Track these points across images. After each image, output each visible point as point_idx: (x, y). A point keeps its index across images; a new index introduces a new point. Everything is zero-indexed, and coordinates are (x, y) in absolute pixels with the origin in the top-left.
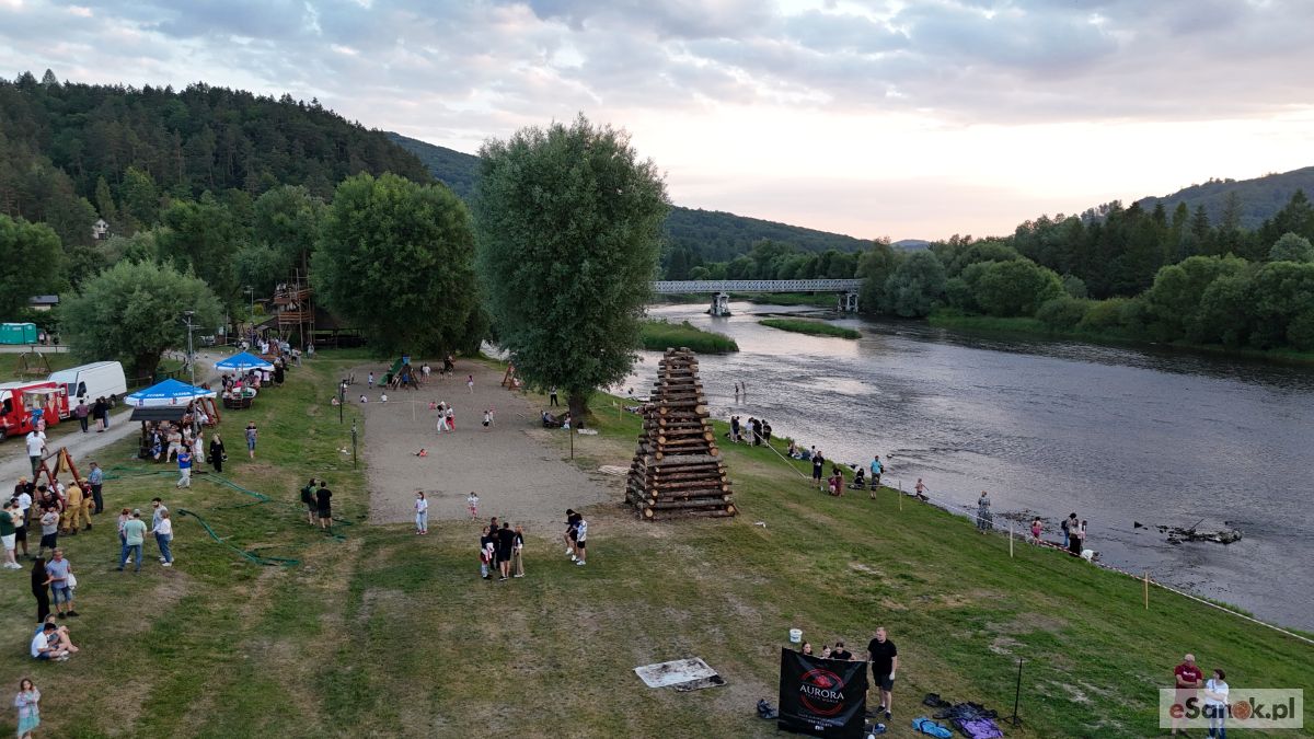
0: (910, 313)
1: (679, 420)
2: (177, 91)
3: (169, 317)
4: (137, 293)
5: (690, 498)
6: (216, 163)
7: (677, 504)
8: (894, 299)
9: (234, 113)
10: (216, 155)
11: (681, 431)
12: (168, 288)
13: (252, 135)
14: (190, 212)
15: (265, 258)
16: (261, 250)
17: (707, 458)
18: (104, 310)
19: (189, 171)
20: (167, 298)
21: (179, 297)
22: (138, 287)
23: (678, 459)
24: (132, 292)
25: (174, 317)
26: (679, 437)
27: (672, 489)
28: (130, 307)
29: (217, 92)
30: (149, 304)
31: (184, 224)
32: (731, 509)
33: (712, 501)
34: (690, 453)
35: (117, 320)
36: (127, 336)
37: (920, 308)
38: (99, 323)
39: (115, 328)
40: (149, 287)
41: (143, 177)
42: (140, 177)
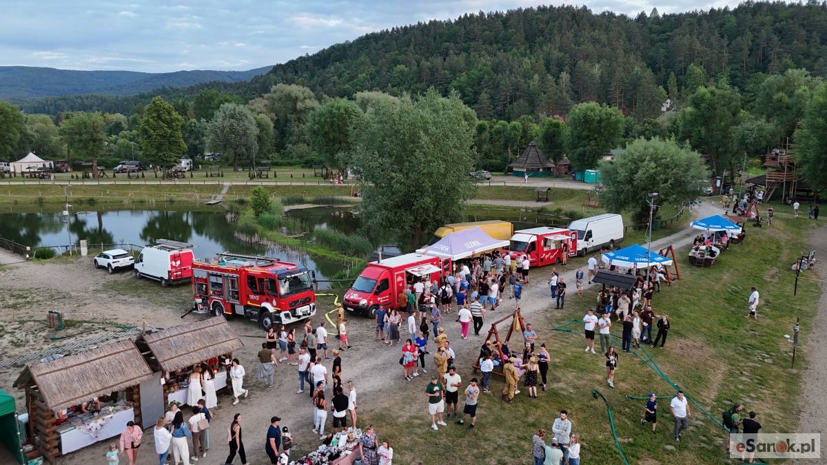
2: (731, 9)
3: (666, 181)
4: (646, 162)
6: (750, 55)
9: (769, 19)
12: (668, 159)
13: (780, 32)
14: (708, 95)
15: (761, 129)
16: (759, 123)
18: (623, 174)
19: (730, 62)
20: (667, 166)
21: (676, 165)
22: (648, 158)
24: (643, 162)
25: (670, 181)
28: (640, 172)
29: (759, 5)
30: (653, 171)
31: (703, 105)
35: (630, 181)
36: (635, 193)
38: (619, 182)
39: (629, 187)
40: (655, 159)
41: (699, 70)
42: (697, 70)
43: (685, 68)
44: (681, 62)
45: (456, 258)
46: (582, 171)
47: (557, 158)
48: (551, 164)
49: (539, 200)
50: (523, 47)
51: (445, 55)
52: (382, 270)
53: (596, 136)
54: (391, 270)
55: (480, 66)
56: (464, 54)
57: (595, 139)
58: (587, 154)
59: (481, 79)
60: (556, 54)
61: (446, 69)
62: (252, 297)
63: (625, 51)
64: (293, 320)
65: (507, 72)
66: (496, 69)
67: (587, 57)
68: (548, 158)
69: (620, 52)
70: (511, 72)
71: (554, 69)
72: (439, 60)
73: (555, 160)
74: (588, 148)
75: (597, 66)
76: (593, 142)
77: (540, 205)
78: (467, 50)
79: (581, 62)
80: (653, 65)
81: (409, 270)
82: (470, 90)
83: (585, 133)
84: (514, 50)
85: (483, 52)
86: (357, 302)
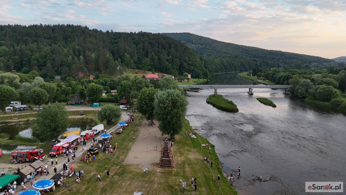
0: (301, 97)
1: (165, 152)
2: (137, 33)
5: (166, 165)
6: (143, 51)
7: (164, 165)
8: (297, 92)
9: (147, 39)
10: (143, 49)
11: (166, 154)
13: (151, 44)
17: (169, 159)
19: (137, 53)
23: (165, 158)
24: (107, 110)
25: (113, 114)
26: (166, 155)
27: (163, 163)
29: (145, 33)
30: (109, 112)
32: (172, 167)
33: (170, 165)
34: (167, 158)
35: (105, 115)
37: (304, 95)
40: (110, 109)
41: (128, 56)
42: (127, 56)
43: (124, 54)
44: (122, 52)
45: (71, 141)
46: (93, 103)
47: (84, 99)
48: (83, 101)
49: (81, 115)
50: (63, 42)
51: (26, 42)
52: (57, 147)
53: (96, 94)
54: (59, 147)
55: (45, 50)
56: (36, 43)
57: (96, 95)
58: (94, 99)
59: (46, 56)
60: (77, 47)
61: (28, 50)
62: (31, 157)
63: (103, 47)
64: (42, 159)
65: (58, 54)
66: (52, 52)
67: (89, 49)
68: (81, 99)
69: (101, 48)
70: (59, 54)
71: (77, 53)
72: (24, 46)
73: (84, 100)
74: (94, 97)
75: (93, 54)
76: (95, 95)
77: (81, 117)
78: (37, 41)
79: (87, 52)
80: (113, 53)
81: (63, 146)
82: (41, 60)
83: (92, 93)
84: (59, 43)
85: (45, 43)
86: (54, 154)
